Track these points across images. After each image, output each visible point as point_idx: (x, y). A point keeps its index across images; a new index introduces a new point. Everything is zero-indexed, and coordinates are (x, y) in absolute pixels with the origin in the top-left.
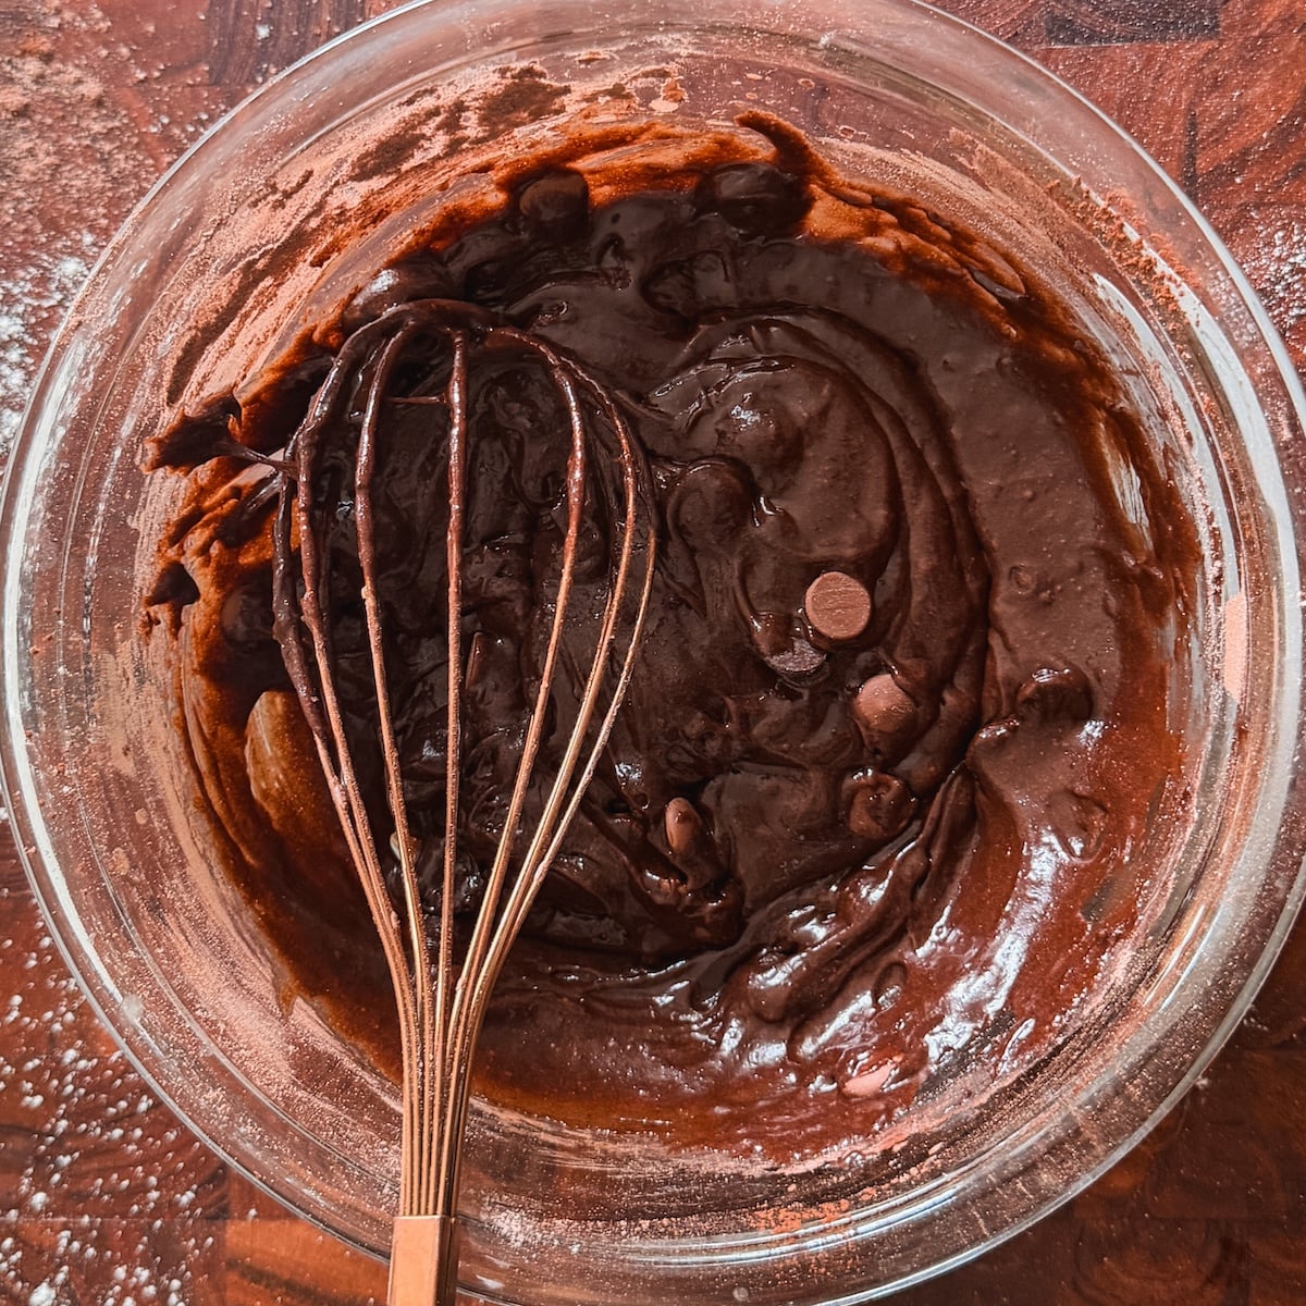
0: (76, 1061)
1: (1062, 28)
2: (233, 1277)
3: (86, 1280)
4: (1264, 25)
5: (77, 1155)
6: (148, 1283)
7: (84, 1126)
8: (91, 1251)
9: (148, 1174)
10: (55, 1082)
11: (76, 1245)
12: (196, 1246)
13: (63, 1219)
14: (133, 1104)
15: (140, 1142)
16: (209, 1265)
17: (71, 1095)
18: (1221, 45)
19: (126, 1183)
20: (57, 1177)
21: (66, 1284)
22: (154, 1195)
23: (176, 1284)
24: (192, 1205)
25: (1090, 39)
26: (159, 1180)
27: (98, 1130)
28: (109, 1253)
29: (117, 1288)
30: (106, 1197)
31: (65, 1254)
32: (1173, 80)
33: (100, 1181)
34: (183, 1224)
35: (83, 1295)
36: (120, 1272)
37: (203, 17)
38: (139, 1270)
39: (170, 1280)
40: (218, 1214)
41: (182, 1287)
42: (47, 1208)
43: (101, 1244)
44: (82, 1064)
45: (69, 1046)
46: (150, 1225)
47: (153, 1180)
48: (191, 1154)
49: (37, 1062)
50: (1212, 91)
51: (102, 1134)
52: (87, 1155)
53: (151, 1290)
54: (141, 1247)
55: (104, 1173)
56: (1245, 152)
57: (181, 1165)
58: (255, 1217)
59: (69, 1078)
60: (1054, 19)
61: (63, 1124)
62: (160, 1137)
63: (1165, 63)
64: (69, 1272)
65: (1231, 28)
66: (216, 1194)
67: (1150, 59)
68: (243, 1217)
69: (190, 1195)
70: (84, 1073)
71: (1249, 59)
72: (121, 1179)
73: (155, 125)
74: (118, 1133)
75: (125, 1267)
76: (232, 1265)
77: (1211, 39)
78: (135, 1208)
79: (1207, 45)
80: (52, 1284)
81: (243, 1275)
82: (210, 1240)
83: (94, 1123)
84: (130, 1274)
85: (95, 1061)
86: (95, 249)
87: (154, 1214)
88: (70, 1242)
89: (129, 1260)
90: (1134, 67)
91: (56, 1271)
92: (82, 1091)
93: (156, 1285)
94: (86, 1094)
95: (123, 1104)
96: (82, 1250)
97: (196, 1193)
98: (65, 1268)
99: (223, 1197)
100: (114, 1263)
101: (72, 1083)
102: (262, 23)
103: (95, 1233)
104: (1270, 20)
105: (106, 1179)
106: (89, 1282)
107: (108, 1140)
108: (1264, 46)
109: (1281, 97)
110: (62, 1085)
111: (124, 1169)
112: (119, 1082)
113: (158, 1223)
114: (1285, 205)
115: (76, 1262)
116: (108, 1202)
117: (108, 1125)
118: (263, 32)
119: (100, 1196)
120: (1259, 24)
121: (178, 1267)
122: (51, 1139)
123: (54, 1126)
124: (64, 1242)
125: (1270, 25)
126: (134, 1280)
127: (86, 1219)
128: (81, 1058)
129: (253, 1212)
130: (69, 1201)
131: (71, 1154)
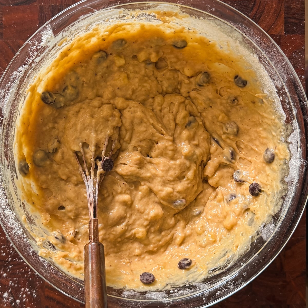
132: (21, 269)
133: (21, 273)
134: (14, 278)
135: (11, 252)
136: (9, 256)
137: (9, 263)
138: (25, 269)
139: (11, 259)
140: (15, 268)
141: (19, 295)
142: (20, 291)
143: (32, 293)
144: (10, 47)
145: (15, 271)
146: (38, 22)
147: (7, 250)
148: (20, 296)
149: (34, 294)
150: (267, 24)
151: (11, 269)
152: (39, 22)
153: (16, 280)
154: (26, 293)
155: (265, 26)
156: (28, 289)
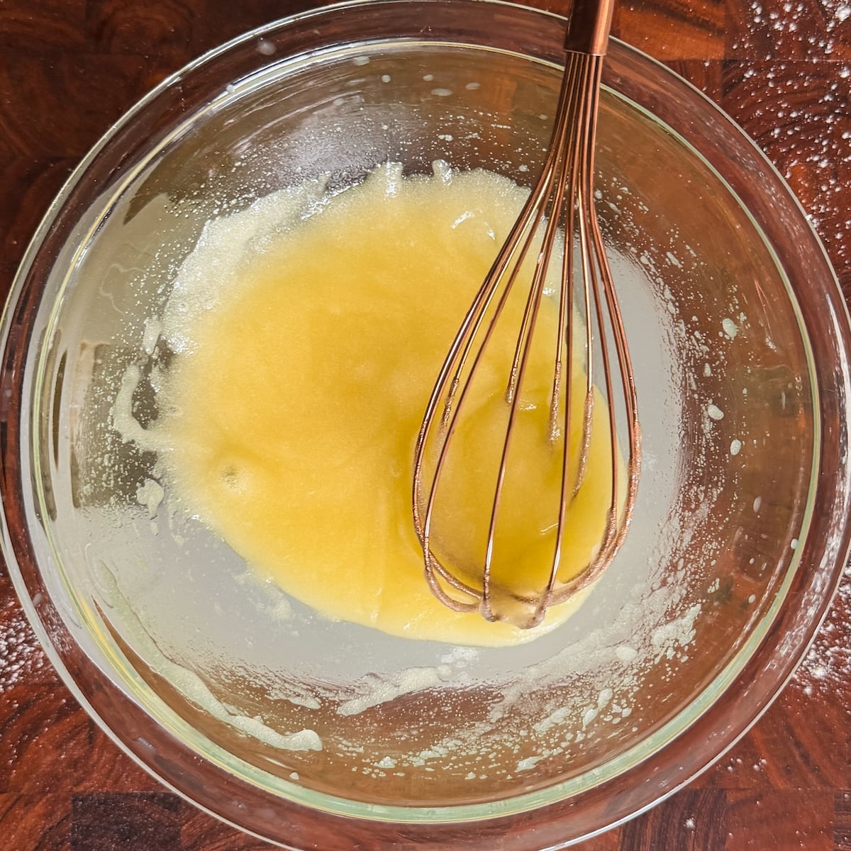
0: (820, 161)
1: (171, 804)
2: (720, 24)
3: (815, 22)
4: (44, 800)
5: (820, 101)
6: (775, 20)
7: (816, 119)
8: (812, 41)
9: (774, 89)
10: (834, 147)
11: (821, 45)
12: (744, 43)
13: (830, 61)
14: (783, 133)
15: (779, 109)
16: (735, 31)
17: (824, 138)
18: (72, 788)
19: (789, 83)
20: (834, 87)
21: (828, 21)
22: (770, 76)
23: (757, 20)
24: (746, 69)
25: (153, 796)
26: (767, 84)
27: (806, 116)
28: (800, 39)
29: (795, 17)
30: (802, 74)
31: (829, 39)
32: (103, 767)
33: (805, 85)
34: (752, 56)
35: (817, 13)
36: (793, 27)
37: (730, 834)
38: (781, 29)
39: (761, 23)
40: (728, 64)
41: (753, 18)
42: (840, 69)
43: (805, 46)
44: (816, 159)
45: (824, 170)
46: (773, 57)
47: (771, 85)
48: (746, 101)
49: (846, 160)
50: (78, 758)
51: (804, 114)
52: (814, 101)
53: (773, 16)
54: (780, 43)
55: (803, 90)
56: (58, 720)
57: (752, 94)
58: (705, 62)
59: (825, 150)
60: (176, 810)
61: (829, 121)
62: (766, 112)
63: (107, 778)
64: (826, 28)
65: (66, 799)
66: (730, 76)
67: (116, 782)
68: (713, 62)
69: (747, 76)
70: (815, 153)
71: (54, 779)
72: (792, 86)
73: (762, 764)
74: (794, 115)
75: (790, 31)
76: (721, 32)
77: (78, 793)
78: (783, 68)
79: (81, 788)
80: (837, 20)
81: (714, 25)
82: (735, 47)
83: (809, 121)
84: (787, 27)
85: (808, 160)
86: (803, 683)
87: (770, 63)
88: (825, 46)
89: (787, 35)
90: (127, 777)
91: (834, 28)
92: (817, 141)
93: (770, 19)
94: (814, 139)
95: (790, 133)
96: (817, 42)
97: (744, 77)
98: (828, 30)
99: (727, 74)
100: (797, 33)
101: (823, 146)
102: (691, 829)
103: (809, 52)
104: (40, 804)
105: (801, 86)
106: (813, 22)
107: (800, 110)
108: (45, 787)
109: (36, 753)
110: (829, 146)
111: (790, 91)
112: (793, 147)
113: (768, 58)
114: (35, 684)
115: (821, 35)
116: (800, 72)
117: (800, 120)
118: (690, 823)
119: (805, 76)
120: (47, 800)
121: (755, 31)
122: (837, 111)
123: (835, 118)
124: (829, 47)
125: (40, 800)
126: (784, 23)
127: (815, 61)
128: (817, 162)
129: (707, 64)
130: (826, 72)
131: (824, 101)
132: (795, 88)
133: (796, 78)
134: (817, 63)
135: (825, 143)
136: (832, 131)
137: (831, 107)
138: (784, 87)
139: (825, 119)
140: (816, 93)
141: (803, 10)
142: (800, 24)
143: (765, 15)
144: (814, 770)
145: (813, 85)
146: (727, 844)
147: (837, 149)
148: (800, 9)
149: (759, 11)
150: (17, 827)
151: (826, 90)
152: (724, 844)
153: (811, 57)
154: (782, 16)
155: (22, 819)
156: (777, 26)
